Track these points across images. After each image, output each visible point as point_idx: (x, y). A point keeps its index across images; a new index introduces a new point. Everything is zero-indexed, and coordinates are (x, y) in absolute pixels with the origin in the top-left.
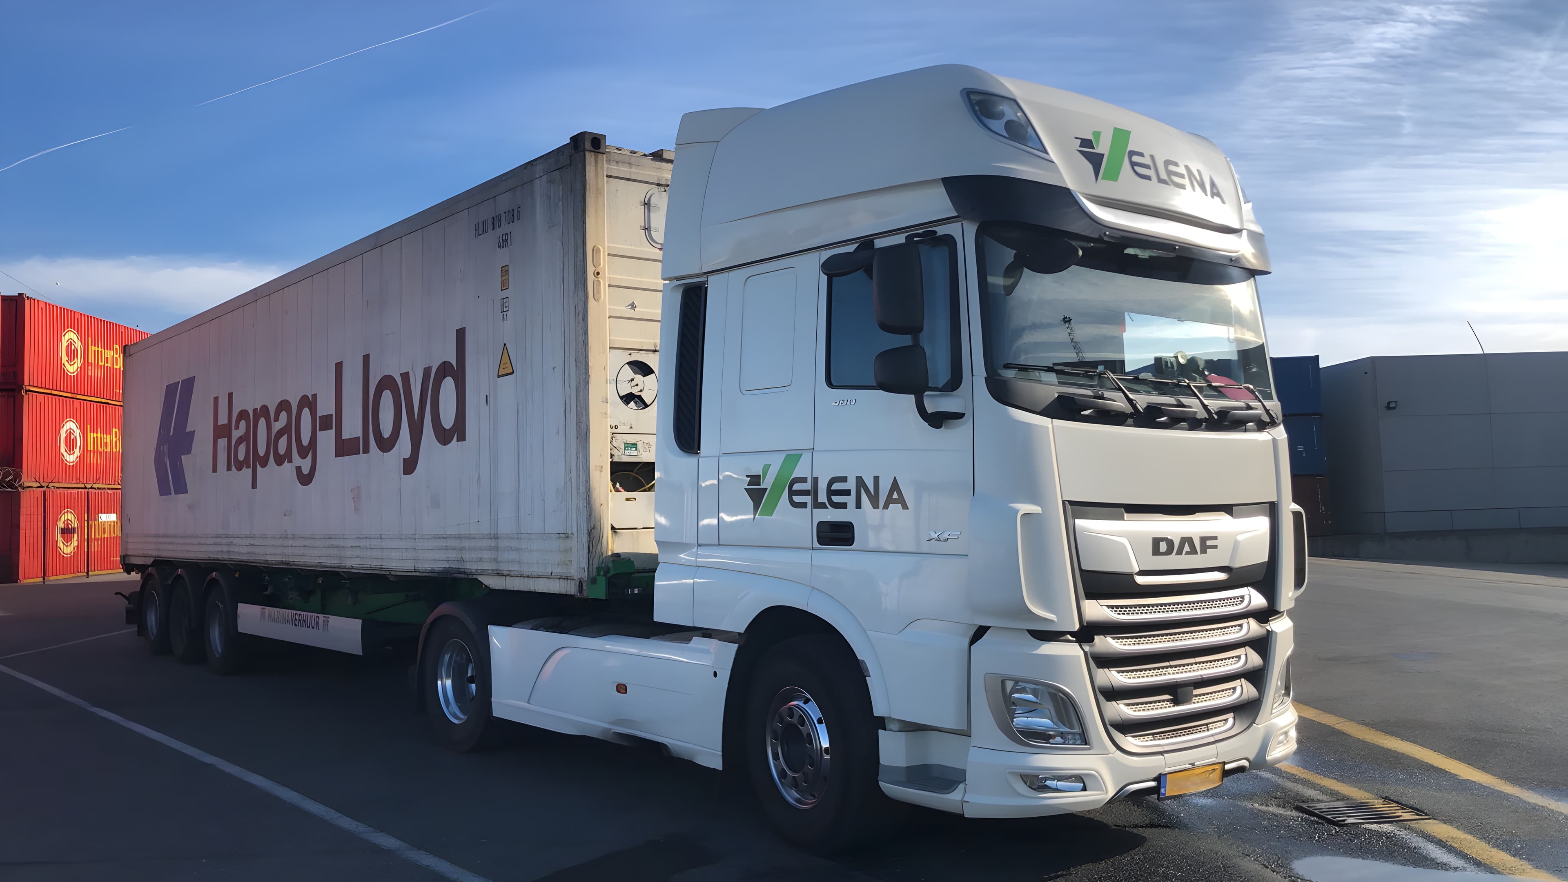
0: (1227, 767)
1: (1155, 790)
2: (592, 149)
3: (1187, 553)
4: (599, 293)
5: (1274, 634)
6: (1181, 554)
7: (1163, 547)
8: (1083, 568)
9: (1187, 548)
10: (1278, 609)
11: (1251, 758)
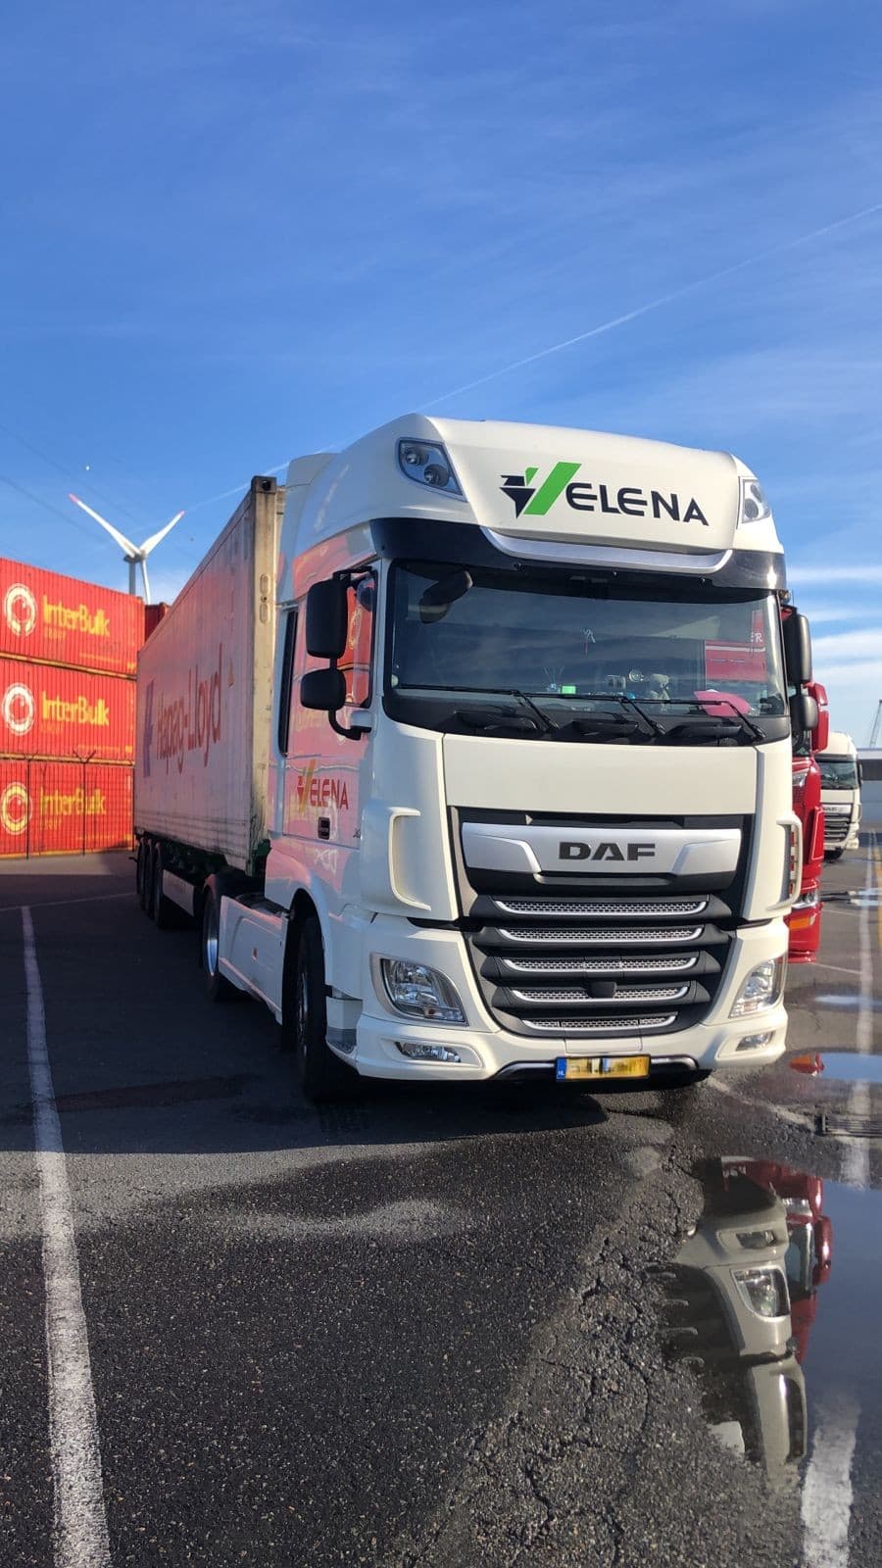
0: (654, 1061)
1: (553, 1071)
2: (262, 490)
3: (608, 858)
4: (266, 615)
5: (735, 942)
6: (600, 858)
7: (575, 851)
8: (469, 865)
9: (608, 853)
10: (744, 917)
11: (697, 1057)
